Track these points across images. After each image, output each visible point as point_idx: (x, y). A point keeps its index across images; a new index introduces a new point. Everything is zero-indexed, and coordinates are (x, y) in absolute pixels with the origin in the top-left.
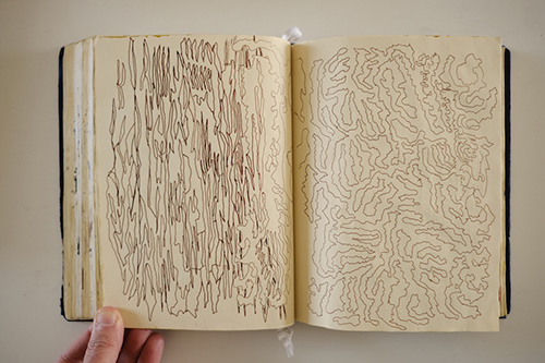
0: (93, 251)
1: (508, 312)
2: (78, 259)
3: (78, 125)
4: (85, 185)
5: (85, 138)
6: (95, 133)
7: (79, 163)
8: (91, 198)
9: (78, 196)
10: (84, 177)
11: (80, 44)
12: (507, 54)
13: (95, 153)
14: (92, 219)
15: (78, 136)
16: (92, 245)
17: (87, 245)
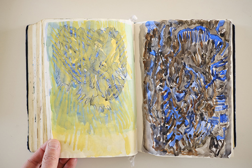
0: (42, 119)
1: (235, 146)
2: (35, 124)
3: (34, 62)
4: (38, 90)
5: (38, 68)
6: (43, 64)
7: (35, 80)
8: (41, 95)
9: (35, 95)
10: (38, 86)
11: (35, 25)
13: (43, 74)
14: (41, 105)
15: (35, 67)
16: (41, 117)
17: (39, 117)
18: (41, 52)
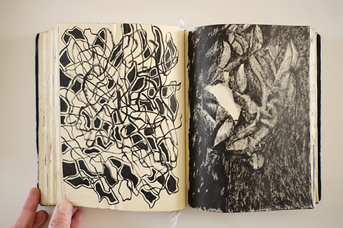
1: (320, 200)
2: (45, 167)
3: (45, 84)
4: (48, 122)
5: (48, 92)
6: (54, 86)
7: (45, 107)
8: (51, 128)
9: (45, 128)
10: (48, 116)
11: (45, 33)
12: (318, 37)
13: (53, 99)
14: (51, 141)
15: (45, 90)
16: (51, 159)
17: (49, 159)
18: (51, 70)
